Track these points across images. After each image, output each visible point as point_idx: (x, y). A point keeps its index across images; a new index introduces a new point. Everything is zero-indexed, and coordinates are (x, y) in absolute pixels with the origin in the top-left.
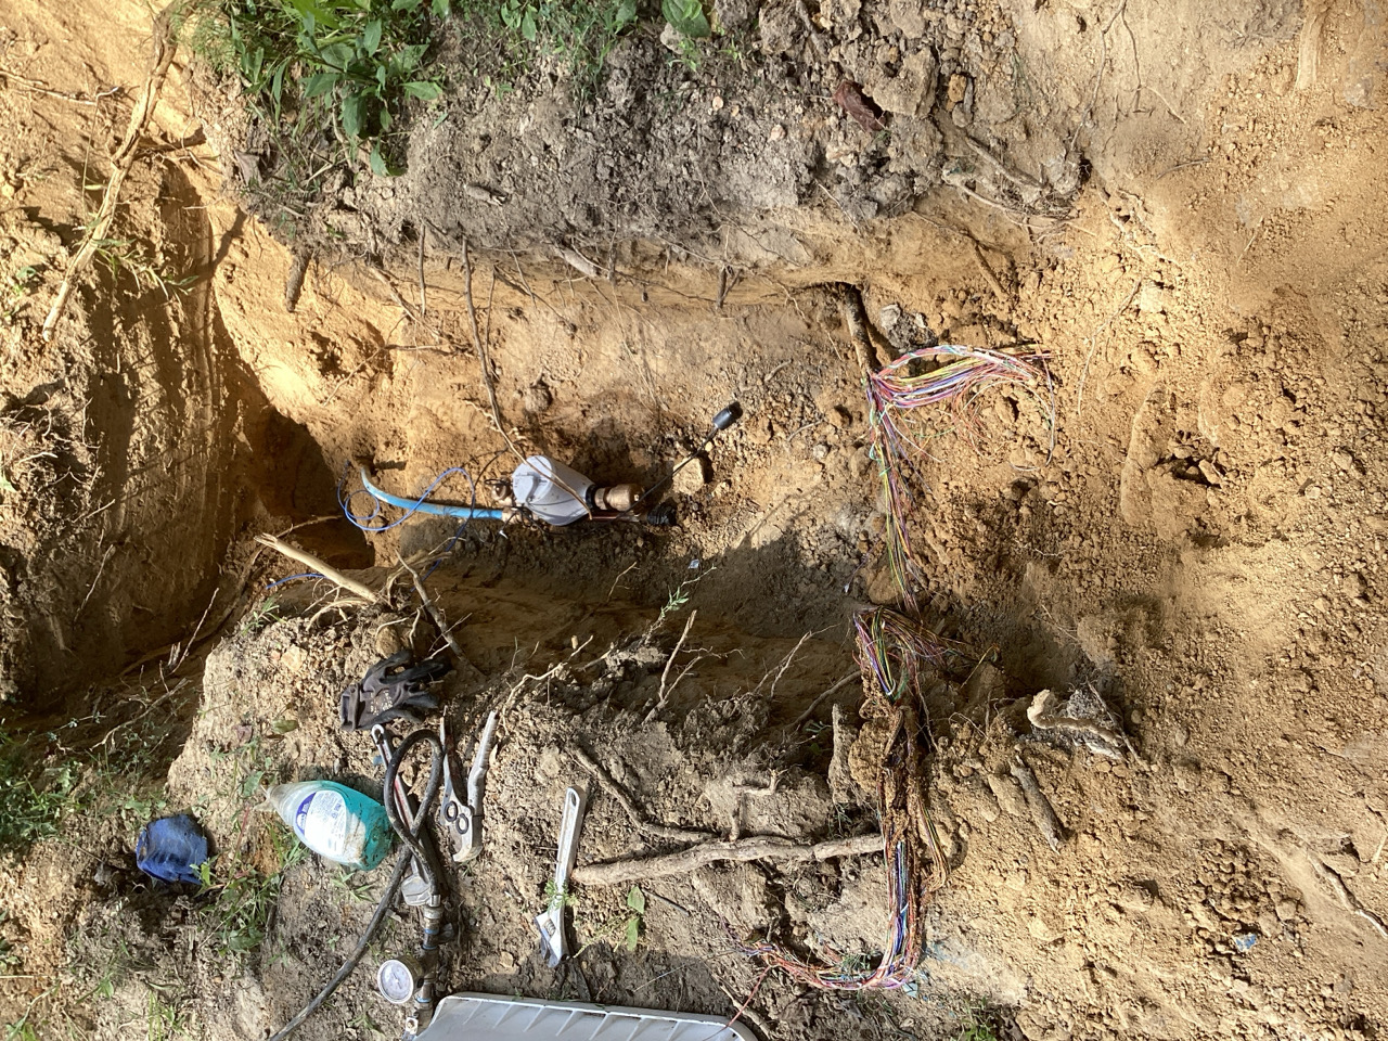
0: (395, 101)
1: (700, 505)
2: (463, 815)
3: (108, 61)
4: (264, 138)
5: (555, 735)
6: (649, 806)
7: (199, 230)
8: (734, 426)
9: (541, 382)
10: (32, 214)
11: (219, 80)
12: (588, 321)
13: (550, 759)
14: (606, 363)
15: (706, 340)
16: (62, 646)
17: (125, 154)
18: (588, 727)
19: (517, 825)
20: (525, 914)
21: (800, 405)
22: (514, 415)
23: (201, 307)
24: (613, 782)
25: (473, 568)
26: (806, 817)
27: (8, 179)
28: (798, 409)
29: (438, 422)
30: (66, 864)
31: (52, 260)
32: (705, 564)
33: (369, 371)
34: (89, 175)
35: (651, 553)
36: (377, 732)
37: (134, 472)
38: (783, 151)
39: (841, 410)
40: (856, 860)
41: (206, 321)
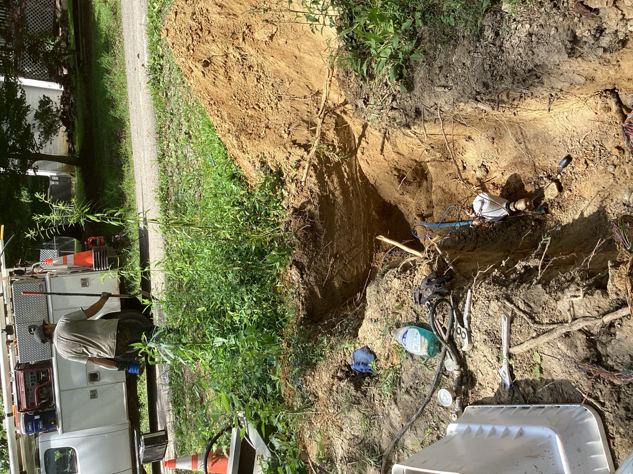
0: (407, 64)
1: (559, 203)
2: (463, 332)
3: (313, 83)
4: (365, 92)
5: (496, 296)
6: (536, 317)
7: (350, 137)
8: (569, 165)
9: (482, 165)
10: (294, 142)
11: (347, 75)
12: (499, 134)
13: (494, 305)
14: (509, 150)
15: (551, 131)
16: (320, 297)
17: (321, 113)
18: (509, 291)
19: (484, 333)
20: (494, 371)
21: (598, 149)
22: (473, 181)
23: (354, 166)
24: (521, 310)
25: (464, 246)
26: (599, 307)
27: (285, 132)
28: (598, 152)
29: (443, 190)
30: (328, 370)
31: (302, 157)
32: (564, 228)
33: (418, 179)
34: (311, 124)
35: (539, 227)
36: (428, 304)
37: (337, 231)
38: (558, 38)
39: (618, 148)
40: (621, 319)
41: (356, 171)
